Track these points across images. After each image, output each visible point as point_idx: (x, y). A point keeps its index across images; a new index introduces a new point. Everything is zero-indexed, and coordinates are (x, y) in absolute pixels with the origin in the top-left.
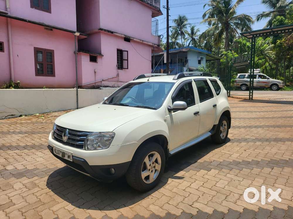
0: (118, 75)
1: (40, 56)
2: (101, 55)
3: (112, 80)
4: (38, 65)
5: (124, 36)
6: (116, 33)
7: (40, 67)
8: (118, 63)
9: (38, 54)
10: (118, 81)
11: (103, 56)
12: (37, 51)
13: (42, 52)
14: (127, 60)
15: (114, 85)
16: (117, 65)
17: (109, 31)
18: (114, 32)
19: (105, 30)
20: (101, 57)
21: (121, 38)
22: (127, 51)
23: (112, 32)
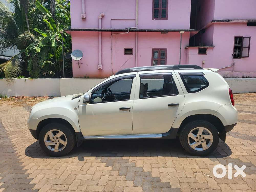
0: (233, 65)
1: (156, 54)
2: (212, 46)
3: (224, 70)
4: (154, 61)
5: (246, 21)
6: (234, 20)
7: (155, 63)
8: (235, 51)
9: (155, 53)
10: (233, 71)
11: (214, 47)
12: (154, 51)
13: (158, 51)
14: (249, 47)
15: (226, 75)
16: (233, 54)
17: (223, 21)
18: (232, 20)
19: (219, 21)
20: (213, 48)
21: (243, 24)
22: (250, 38)
23: (228, 21)
